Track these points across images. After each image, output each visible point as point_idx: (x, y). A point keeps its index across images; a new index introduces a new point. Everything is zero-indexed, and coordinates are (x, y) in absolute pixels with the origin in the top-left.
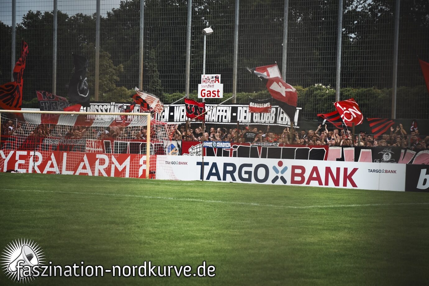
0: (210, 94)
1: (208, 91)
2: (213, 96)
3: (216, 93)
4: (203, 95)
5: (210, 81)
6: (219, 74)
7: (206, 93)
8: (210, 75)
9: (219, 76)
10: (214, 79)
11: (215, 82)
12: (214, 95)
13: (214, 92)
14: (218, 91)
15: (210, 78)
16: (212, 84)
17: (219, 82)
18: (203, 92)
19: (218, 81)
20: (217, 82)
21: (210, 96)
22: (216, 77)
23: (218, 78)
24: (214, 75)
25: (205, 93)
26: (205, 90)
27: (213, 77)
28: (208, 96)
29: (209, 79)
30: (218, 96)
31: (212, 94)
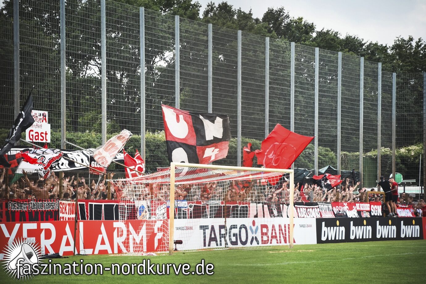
0: (38, 136)
1: (36, 133)
2: (41, 140)
3: (44, 135)
4: (31, 137)
5: (38, 119)
6: (46, 110)
7: (35, 135)
8: (37, 111)
9: (46, 113)
10: (42, 117)
11: (43, 121)
12: (42, 138)
13: (42, 135)
14: (46, 134)
15: (37, 115)
16: (39, 124)
17: (46, 122)
18: (31, 133)
19: (45, 119)
20: (44, 121)
21: (38, 139)
22: (43, 115)
23: (45, 116)
24: (42, 112)
25: (32, 135)
26: (32, 131)
27: (40, 114)
28: (36, 140)
29: (37, 117)
30: (46, 140)
31: (40, 138)
